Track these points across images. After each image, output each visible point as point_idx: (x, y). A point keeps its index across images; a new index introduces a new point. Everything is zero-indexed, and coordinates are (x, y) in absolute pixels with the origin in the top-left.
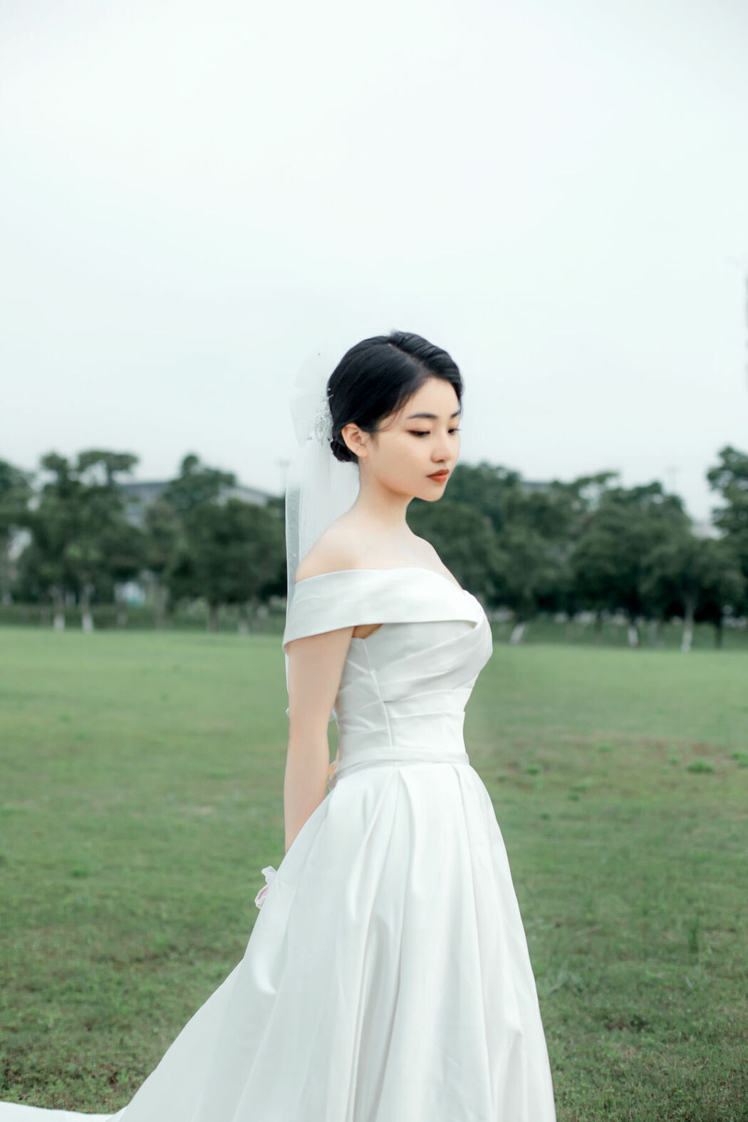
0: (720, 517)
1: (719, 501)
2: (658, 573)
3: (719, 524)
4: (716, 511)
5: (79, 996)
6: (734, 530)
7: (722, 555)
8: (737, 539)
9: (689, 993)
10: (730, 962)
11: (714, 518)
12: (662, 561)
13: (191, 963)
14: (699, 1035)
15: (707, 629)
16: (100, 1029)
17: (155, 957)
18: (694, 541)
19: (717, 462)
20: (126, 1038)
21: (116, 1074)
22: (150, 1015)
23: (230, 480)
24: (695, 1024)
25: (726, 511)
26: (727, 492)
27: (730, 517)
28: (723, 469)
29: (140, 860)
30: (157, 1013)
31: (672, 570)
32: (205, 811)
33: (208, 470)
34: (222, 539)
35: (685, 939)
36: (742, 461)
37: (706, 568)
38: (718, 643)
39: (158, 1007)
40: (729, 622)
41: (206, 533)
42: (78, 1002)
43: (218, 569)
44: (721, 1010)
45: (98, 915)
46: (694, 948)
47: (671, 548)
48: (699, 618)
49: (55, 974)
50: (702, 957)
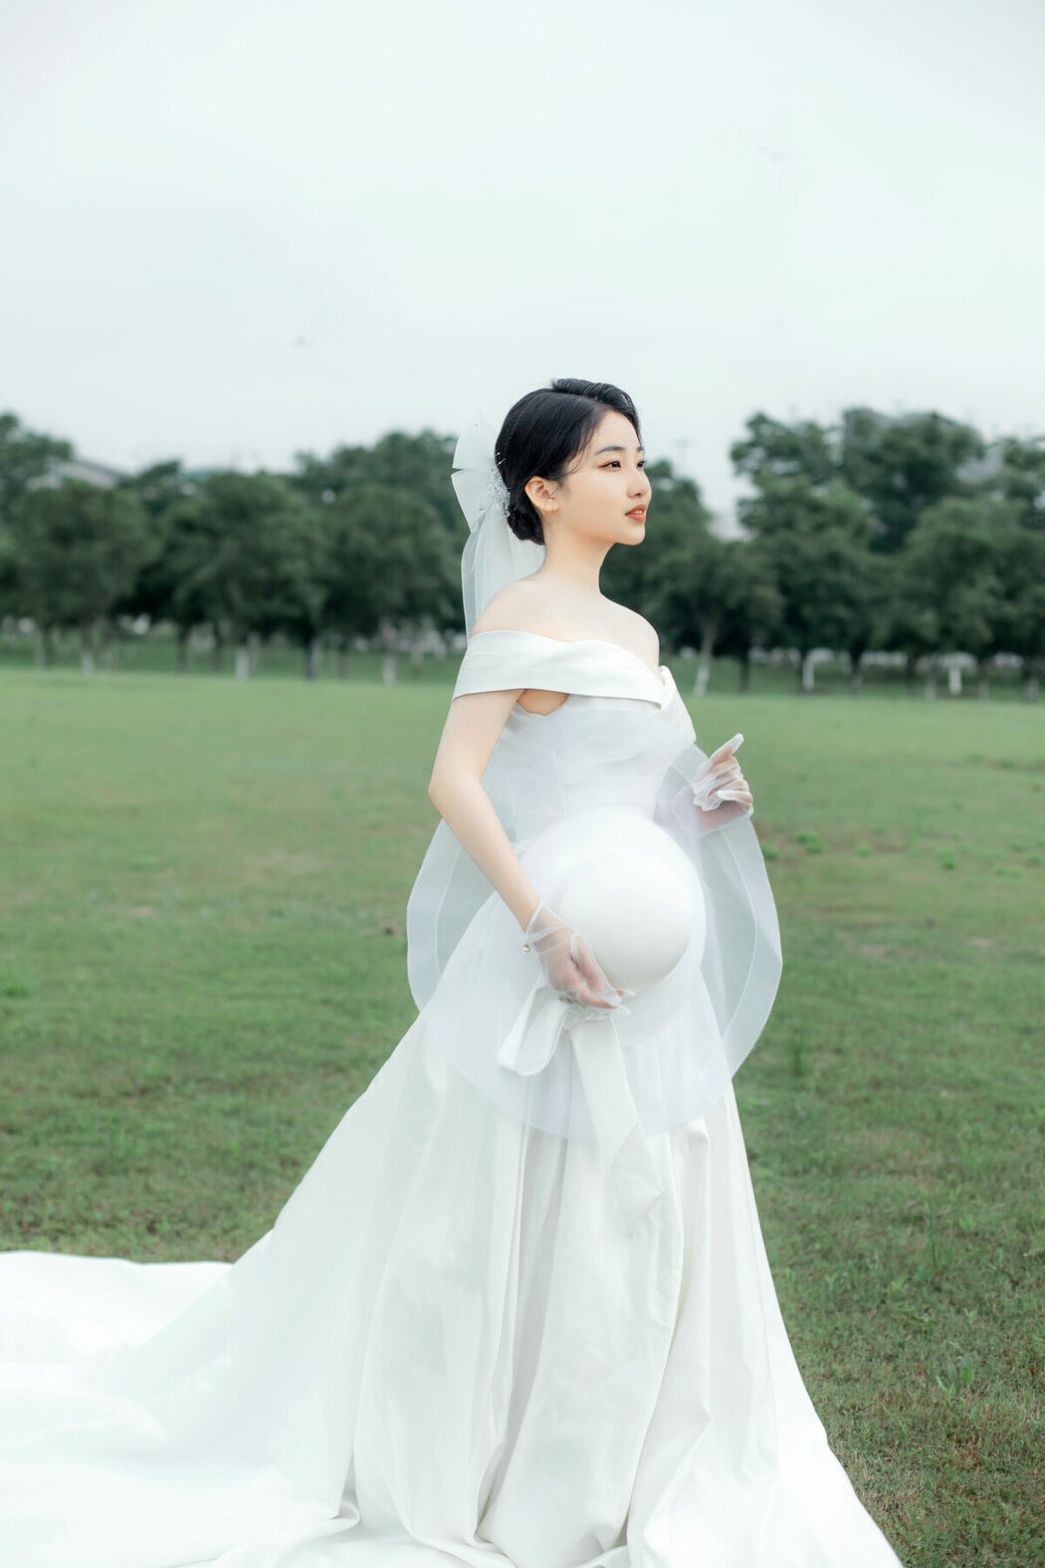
0: (747, 510)
1: (747, 489)
2: (667, 588)
3: (747, 521)
4: (742, 503)
5: (73, 1137)
6: (768, 530)
7: (753, 564)
8: (771, 542)
9: (801, 1122)
10: (841, 1087)
11: (739, 513)
12: (674, 572)
13: (192, 1097)
14: (822, 1167)
15: (729, 666)
16: (113, 1173)
17: (144, 1091)
18: (714, 543)
19: (744, 435)
20: (151, 1183)
21: (153, 1222)
22: (168, 1157)
23: (64, 451)
24: (814, 1155)
25: (756, 502)
26: (758, 477)
27: (762, 511)
28: (752, 445)
29: (82, 974)
30: (178, 1154)
31: (687, 584)
32: (144, 912)
33: (31, 436)
34: (63, 537)
35: (786, 1061)
36: (779, 433)
37: (731, 583)
38: (744, 686)
39: (176, 1146)
40: (757, 655)
41: (40, 528)
42: (77, 1145)
43: (56, 578)
44: (842, 1140)
45: (58, 1043)
46: (798, 1071)
47: (684, 555)
48: (719, 651)
49: (30, 1113)
50: (811, 1082)
